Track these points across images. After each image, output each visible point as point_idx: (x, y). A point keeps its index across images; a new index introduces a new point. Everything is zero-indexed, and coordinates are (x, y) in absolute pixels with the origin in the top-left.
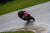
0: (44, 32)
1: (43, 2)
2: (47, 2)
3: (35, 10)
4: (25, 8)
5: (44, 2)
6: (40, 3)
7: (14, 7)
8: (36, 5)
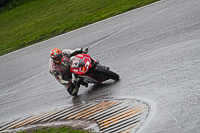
0: (134, 129)
1: (125, 7)
2: (138, 6)
3: (94, 43)
4: (52, 36)
5: (129, 6)
6: (112, 15)
7: (8, 36)
8: (96, 21)
